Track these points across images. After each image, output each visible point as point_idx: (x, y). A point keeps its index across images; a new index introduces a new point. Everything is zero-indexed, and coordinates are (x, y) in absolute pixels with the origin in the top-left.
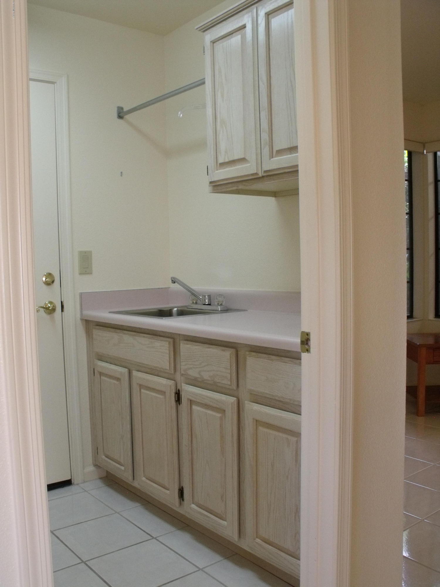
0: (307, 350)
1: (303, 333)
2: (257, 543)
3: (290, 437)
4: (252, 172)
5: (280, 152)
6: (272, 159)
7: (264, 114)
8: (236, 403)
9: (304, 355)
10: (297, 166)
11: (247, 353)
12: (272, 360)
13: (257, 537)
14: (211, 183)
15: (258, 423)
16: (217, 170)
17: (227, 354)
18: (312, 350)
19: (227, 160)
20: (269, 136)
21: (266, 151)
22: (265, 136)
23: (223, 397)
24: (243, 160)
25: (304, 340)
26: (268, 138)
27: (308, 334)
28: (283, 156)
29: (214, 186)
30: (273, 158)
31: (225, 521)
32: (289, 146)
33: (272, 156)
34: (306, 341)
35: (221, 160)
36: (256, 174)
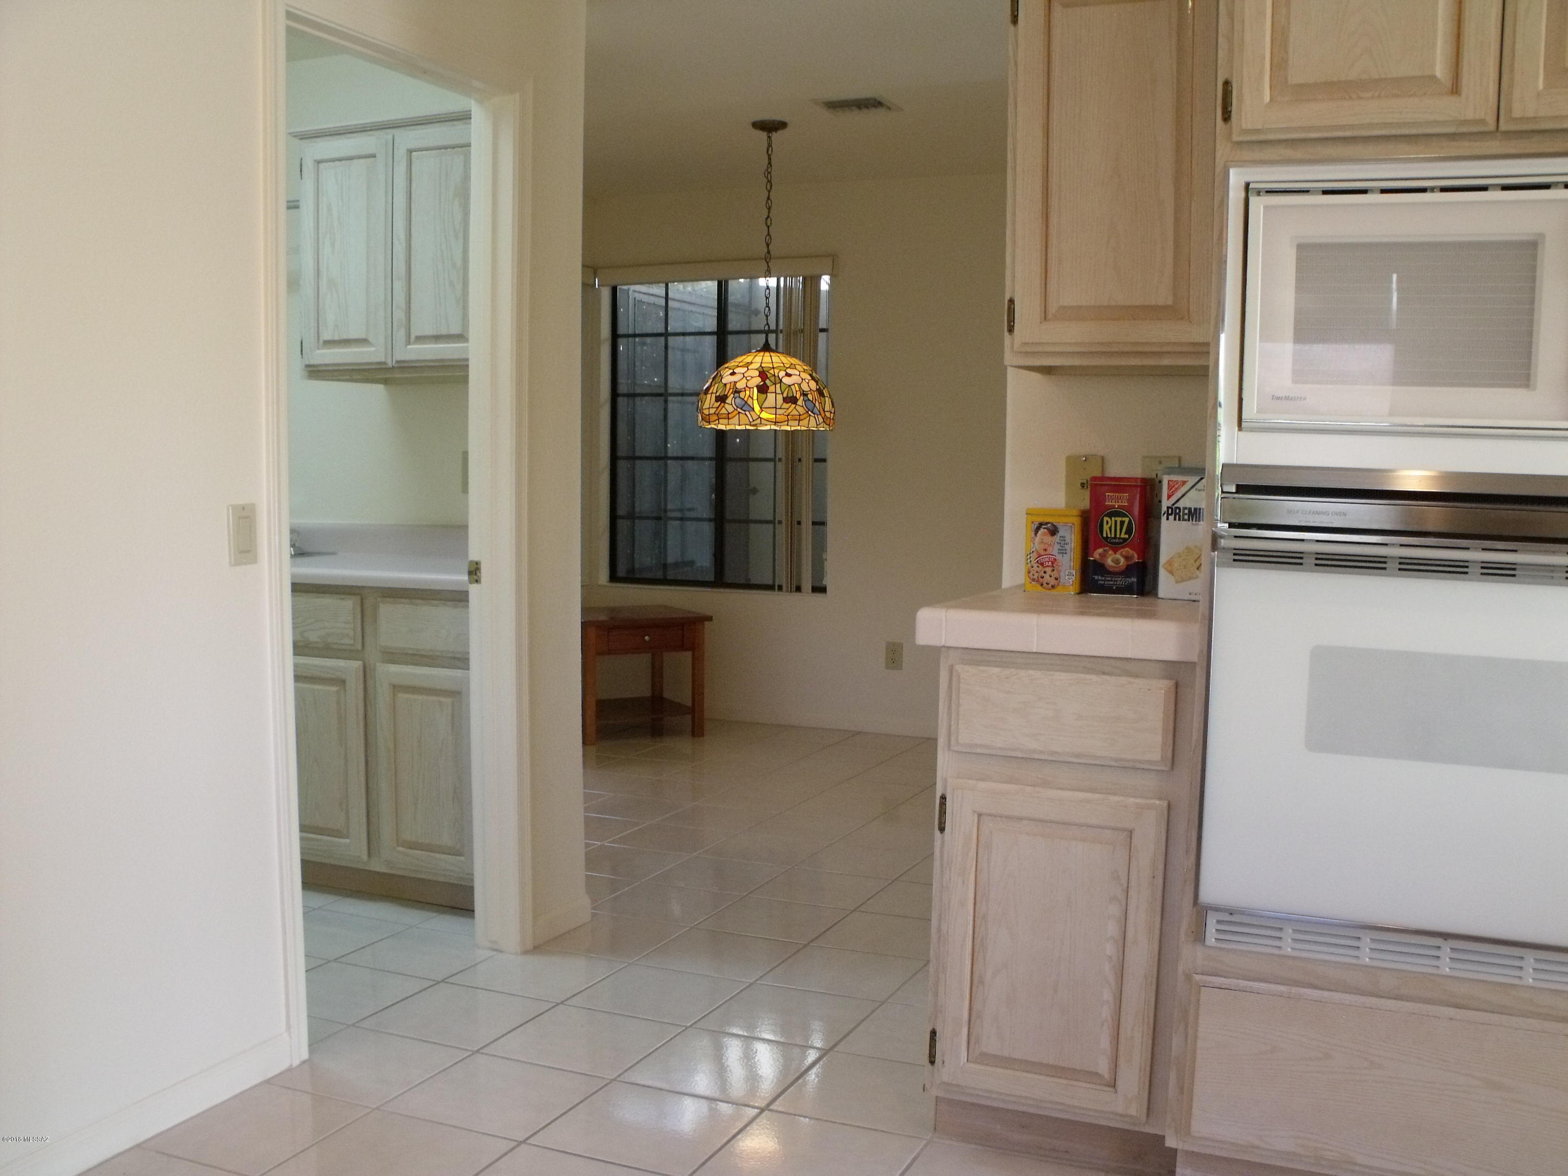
0: (477, 581)
1: (471, 562)
2: (398, 852)
3: (443, 699)
4: (378, 360)
5: (420, 339)
6: (409, 347)
7: (399, 286)
8: (361, 669)
9: (473, 589)
10: (467, 360)
11: (379, 599)
12: (416, 605)
13: (398, 846)
14: (307, 366)
15: (396, 688)
16: (319, 349)
17: (348, 604)
18: (483, 580)
19: (337, 338)
20: (406, 316)
21: (401, 335)
22: (399, 315)
23: (342, 663)
24: (363, 341)
25: (472, 569)
26: (404, 318)
27: (478, 563)
28: (424, 344)
29: (310, 372)
30: (409, 344)
31: (348, 837)
32: (435, 333)
33: (408, 342)
34: (474, 572)
35: (327, 336)
36: (385, 363)
